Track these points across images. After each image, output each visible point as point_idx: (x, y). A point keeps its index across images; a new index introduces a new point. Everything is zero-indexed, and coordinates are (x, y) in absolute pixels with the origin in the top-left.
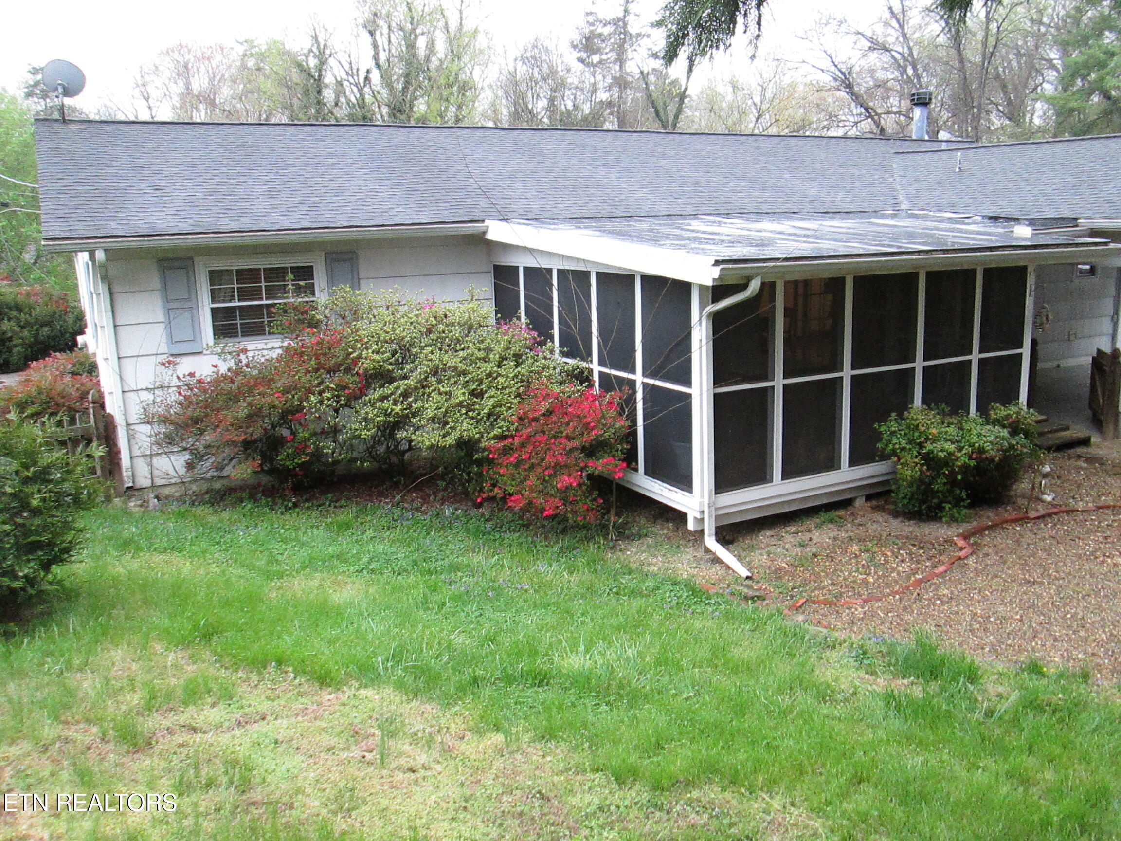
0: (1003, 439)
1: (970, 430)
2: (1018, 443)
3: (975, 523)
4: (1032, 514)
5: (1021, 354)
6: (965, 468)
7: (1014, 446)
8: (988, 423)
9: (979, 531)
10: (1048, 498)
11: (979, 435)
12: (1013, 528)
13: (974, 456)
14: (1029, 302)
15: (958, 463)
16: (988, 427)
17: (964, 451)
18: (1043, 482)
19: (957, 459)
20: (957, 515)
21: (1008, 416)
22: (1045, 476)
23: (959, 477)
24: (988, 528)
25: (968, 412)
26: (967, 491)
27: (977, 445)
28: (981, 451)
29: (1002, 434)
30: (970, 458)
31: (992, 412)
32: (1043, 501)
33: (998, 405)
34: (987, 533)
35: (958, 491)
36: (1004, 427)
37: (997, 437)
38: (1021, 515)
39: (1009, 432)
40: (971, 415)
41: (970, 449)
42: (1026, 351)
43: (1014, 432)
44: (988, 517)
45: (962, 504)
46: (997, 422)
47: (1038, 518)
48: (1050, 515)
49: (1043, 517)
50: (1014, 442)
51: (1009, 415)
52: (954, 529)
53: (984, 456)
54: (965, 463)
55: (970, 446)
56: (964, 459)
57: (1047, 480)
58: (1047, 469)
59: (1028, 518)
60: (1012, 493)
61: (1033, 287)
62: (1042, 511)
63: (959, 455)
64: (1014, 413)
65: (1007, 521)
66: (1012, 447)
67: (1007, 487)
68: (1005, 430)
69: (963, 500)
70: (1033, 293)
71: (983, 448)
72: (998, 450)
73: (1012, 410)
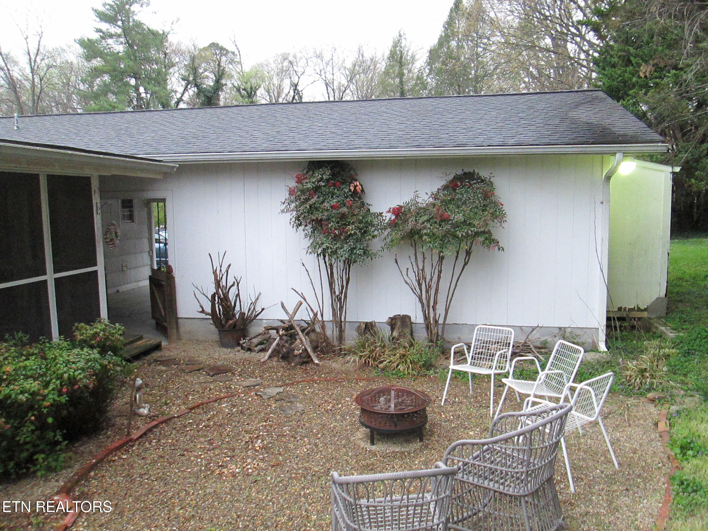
0: (95, 360)
1: (55, 359)
2: (109, 362)
3: (77, 467)
4: (135, 434)
5: (96, 272)
6: (56, 407)
7: (106, 366)
8: (74, 347)
9: (84, 476)
10: (145, 411)
11: (67, 363)
12: (120, 458)
13: (65, 390)
14: (97, 220)
15: (46, 403)
16: (76, 351)
17: (51, 387)
18: (138, 396)
19: (45, 397)
20: (53, 464)
21: (96, 335)
22: (139, 389)
23: (50, 420)
24: (93, 467)
25: (50, 337)
26: (61, 431)
27: (66, 376)
28: (72, 381)
29: (92, 356)
30: (60, 394)
31: (77, 333)
32: (140, 415)
33: (83, 324)
34: (92, 474)
35: (52, 434)
36: (92, 347)
37: (88, 361)
38: (124, 439)
39: (99, 353)
40: (54, 340)
41: (58, 382)
42: (100, 268)
43: (103, 351)
44: (91, 452)
45: (58, 448)
46: (84, 344)
47: (141, 437)
48: (150, 430)
49: (145, 434)
50: (105, 362)
51: (96, 333)
52: (53, 483)
53: (76, 387)
54: (54, 400)
55: (58, 379)
56: (52, 397)
57: (141, 393)
58: (139, 382)
59: (131, 440)
60: (109, 414)
61: (99, 205)
62: (143, 429)
63: (46, 391)
64: (101, 330)
65: (111, 452)
66: (104, 367)
67: (103, 412)
68: (95, 351)
69: (57, 443)
70: (99, 211)
71: (74, 378)
72: (91, 375)
73: (98, 327)
